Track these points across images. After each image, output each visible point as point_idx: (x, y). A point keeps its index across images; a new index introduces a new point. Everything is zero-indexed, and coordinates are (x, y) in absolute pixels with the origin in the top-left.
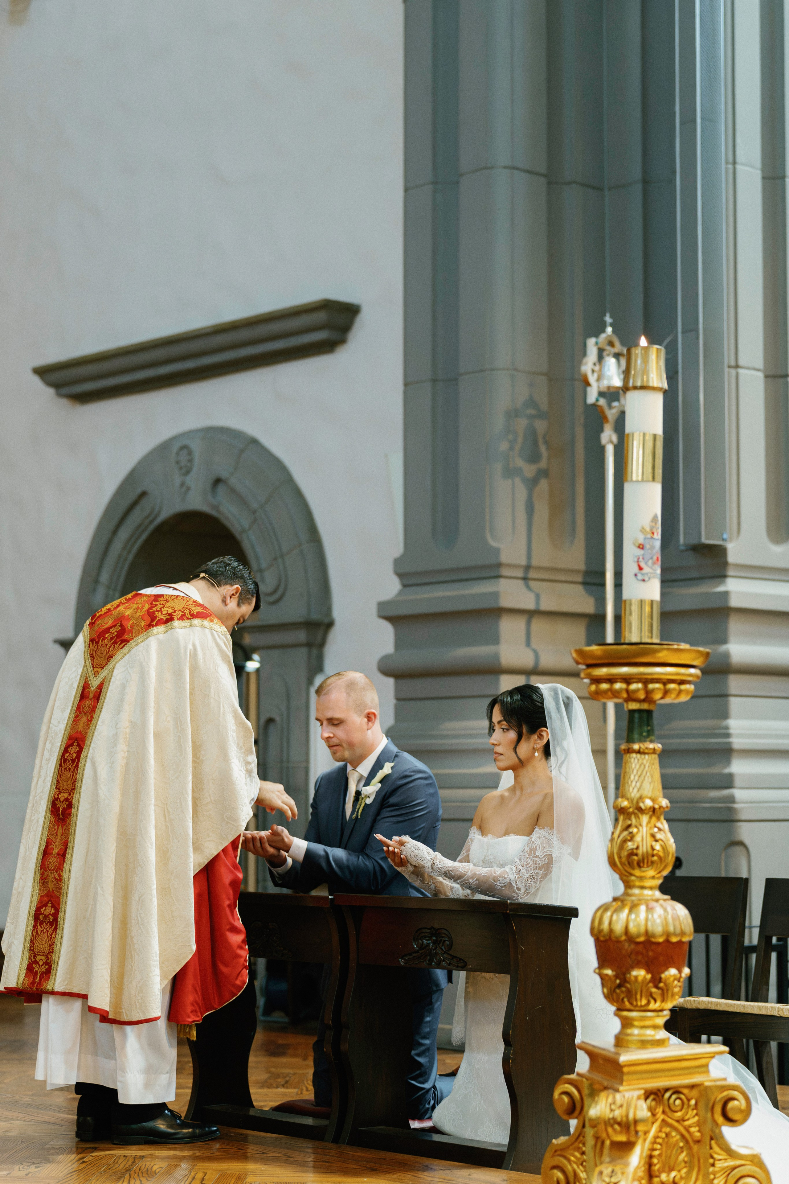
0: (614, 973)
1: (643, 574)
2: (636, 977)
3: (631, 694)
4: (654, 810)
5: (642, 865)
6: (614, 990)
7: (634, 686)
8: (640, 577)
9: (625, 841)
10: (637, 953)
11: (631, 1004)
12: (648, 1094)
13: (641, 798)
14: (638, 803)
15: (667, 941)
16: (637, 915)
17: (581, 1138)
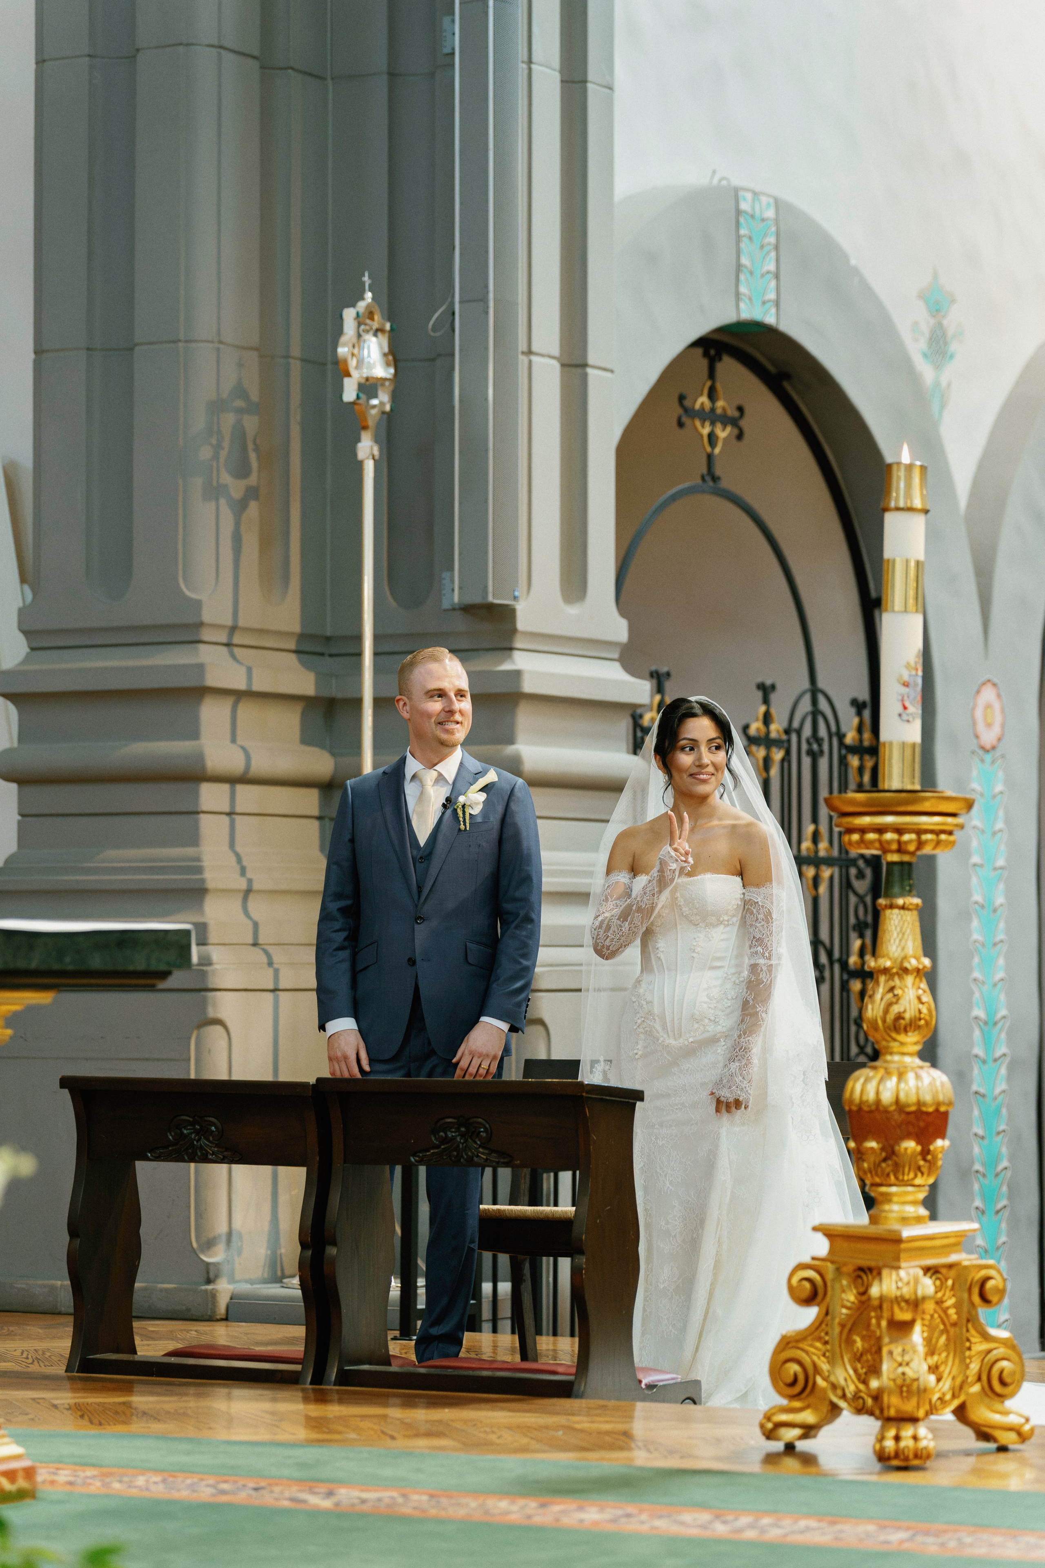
0: (880, 1145)
1: (908, 715)
2: (906, 1149)
3: (903, 846)
4: (918, 971)
5: (908, 1029)
6: (879, 1165)
7: (906, 837)
8: (905, 717)
9: (890, 1005)
10: (908, 1123)
11: (897, 1178)
12: (927, 1270)
13: (905, 958)
14: (902, 962)
15: (937, 1110)
16: (907, 1083)
17: (823, 1326)
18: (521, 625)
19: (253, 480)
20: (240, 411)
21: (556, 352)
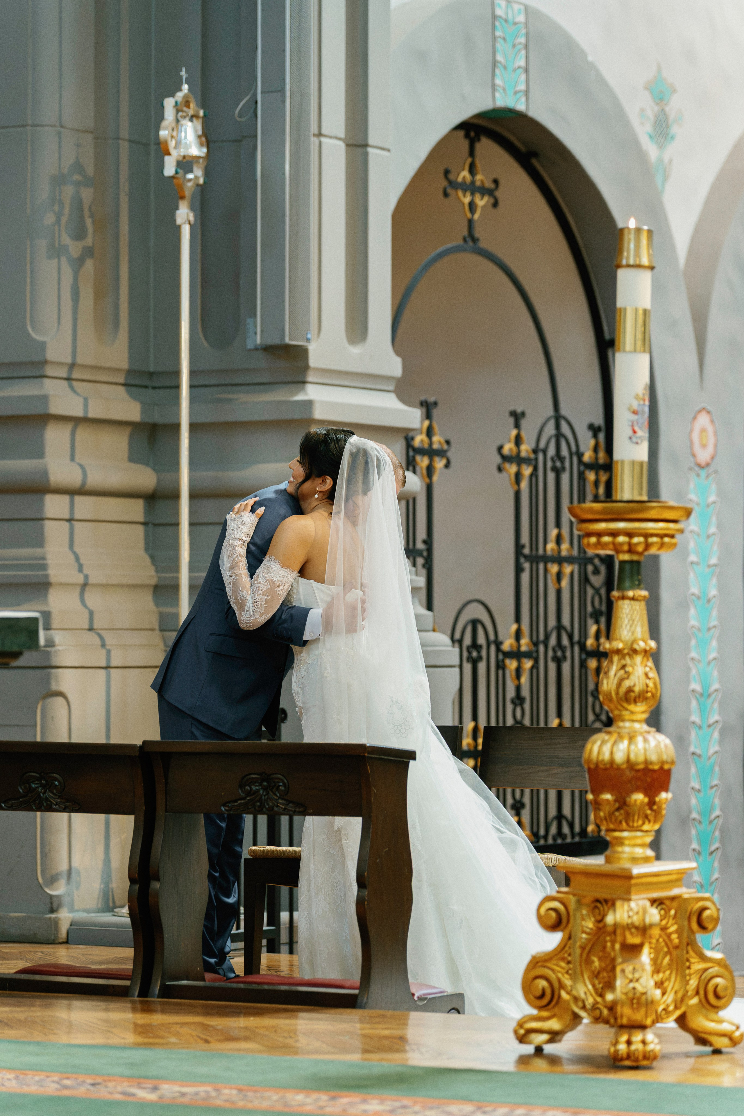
0: (614, 798)
1: (637, 438)
2: (635, 801)
3: (633, 547)
4: (645, 651)
5: (637, 700)
6: (613, 813)
7: (636, 540)
8: (634, 440)
9: (621, 680)
10: (637, 779)
11: (628, 824)
12: (653, 902)
13: (635, 641)
14: (632, 644)
15: (661, 768)
16: (636, 745)
17: (567, 948)
18: (313, 362)
19: (89, 241)
20: (78, 184)
21: (342, 134)
